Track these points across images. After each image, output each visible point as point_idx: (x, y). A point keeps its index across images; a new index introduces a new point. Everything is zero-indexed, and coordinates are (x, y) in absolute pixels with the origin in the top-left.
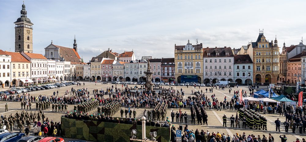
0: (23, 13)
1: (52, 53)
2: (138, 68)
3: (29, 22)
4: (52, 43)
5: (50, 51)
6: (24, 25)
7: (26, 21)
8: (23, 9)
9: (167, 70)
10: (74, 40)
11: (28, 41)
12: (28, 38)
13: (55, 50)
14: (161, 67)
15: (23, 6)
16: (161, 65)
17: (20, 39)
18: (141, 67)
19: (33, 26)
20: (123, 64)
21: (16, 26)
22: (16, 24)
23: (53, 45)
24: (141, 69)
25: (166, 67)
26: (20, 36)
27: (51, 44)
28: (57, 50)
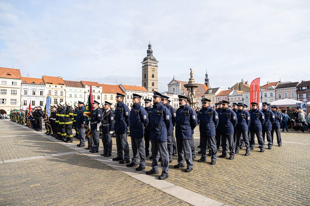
0: (149, 52)
1: (174, 88)
2: (262, 98)
3: (154, 60)
4: (174, 78)
5: (172, 87)
6: (149, 63)
7: (150, 59)
8: (149, 48)
9: (307, 98)
10: (206, 75)
11: (152, 78)
12: (153, 76)
13: (176, 86)
14: (297, 93)
15: (150, 46)
16: (297, 91)
17: (145, 77)
18: (266, 96)
19: (158, 64)
20: (242, 94)
21: (143, 65)
22: (143, 64)
23: (175, 80)
24: (266, 99)
25: (305, 93)
26: (145, 75)
27: (173, 80)
28: (179, 85)
